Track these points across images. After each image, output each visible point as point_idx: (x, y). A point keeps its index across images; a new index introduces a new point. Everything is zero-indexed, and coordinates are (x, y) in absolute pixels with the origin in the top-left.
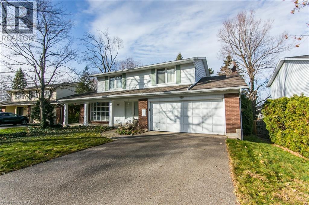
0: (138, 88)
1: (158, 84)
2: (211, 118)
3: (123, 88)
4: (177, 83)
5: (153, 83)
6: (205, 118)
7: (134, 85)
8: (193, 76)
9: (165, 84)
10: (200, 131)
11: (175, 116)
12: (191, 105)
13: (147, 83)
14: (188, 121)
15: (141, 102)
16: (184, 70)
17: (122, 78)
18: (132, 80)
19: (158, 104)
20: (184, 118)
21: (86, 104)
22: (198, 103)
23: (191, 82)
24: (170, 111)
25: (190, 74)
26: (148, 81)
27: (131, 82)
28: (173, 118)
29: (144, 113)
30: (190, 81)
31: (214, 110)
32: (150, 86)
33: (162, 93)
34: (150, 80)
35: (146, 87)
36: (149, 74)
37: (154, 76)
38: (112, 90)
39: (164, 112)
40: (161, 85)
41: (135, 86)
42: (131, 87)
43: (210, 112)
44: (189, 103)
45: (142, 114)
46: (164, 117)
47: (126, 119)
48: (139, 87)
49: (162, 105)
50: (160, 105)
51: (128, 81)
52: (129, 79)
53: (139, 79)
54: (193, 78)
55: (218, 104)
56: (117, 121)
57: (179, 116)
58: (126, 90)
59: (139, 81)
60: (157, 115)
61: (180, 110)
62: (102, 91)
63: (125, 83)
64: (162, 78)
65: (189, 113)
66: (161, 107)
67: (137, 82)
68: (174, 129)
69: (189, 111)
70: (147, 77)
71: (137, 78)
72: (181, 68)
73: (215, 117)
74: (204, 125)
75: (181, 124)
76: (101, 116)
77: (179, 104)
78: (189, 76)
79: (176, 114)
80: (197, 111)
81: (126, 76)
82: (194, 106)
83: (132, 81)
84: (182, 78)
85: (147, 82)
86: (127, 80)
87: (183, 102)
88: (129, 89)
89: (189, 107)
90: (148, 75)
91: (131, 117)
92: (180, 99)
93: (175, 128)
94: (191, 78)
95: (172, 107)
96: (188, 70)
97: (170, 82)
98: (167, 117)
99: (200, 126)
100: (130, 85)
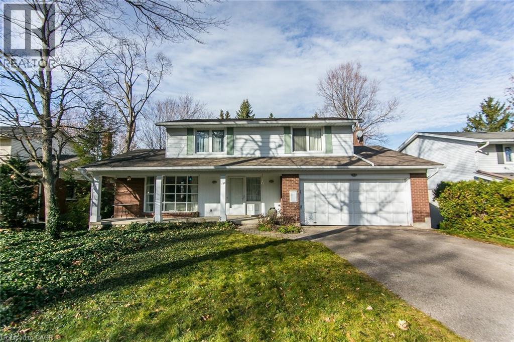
0: (260, 156)
1: (294, 152)
2: (391, 204)
3: (228, 153)
4: (327, 152)
5: (287, 149)
6: (382, 204)
7: (251, 150)
8: (349, 145)
9: (306, 152)
10: (378, 222)
11: (341, 202)
12: (364, 186)
13: (276, 149)
14: (359, 208)
15: (288, 179)
16: (336, 135)
17: (226, 136)
18: (246, 140)
19: (313, 184)
20: (353, 205)
21: (159, 179)
22: (373, 184)
23: (347, 153)
24: (333, 195)
25: (345, 142)
26: (277, 144)
27: (244, 145)
28: (337, 204)
29: (293, 196)
30: (346, 151)
31: (394, 193)
32: (281, 153)
33: (334, 167)
34: (281, 143)
35: (273, 154)
36: (279, 134)
37: (289, 138)
38: (201, 155)
39: (323, 195)
40: (299, 154)
41: (252, 152)
42: (245, 152)
43: (389, 196)
44: (362, 184)
45: (290, 199)
46: (322, 203)
47: (231, 207)
48: (261, 154)
49: (319, 185)
50: (316, 185)
51: (237, 141)
52: (240, 139)
53: (260, 140)
54: (350, 147)
55: (398, 186)
56: (211, 210)
57: (347, 201)
58: (233, 156)
59: (260, 144)
60: (311, 200)
61: (347, 193)
62: (179, 155)
63: (231, 144)
64: (302, 143)
65: (362, 198)
66: (317, 187)
67: (258, 145)
68: (340, 221)
69: (361, 194)
70: (275, 139)
71: (258, 138)
72: (332, 132)
73: (396, 203)
74: (382, 214)
75: (350, 213)
76: (175, 203)
77: (347, 185)
78: (343, 144)
79: (343, 199)
80: (372, 195)
81: (235, 133)
82: (368, 188)
83: (245, 143)
84: (334, 145)
85: (275, 147)
86: (236, 139)
87: (352, 182)
88: (240, 156)
89: (361, 189)
90: (277, 136)
91: (242, 204)
92: (351, 177)
93: (341, 219)
94: (347, 147)
95: (336, 188)
96: (342, 135)
97: (313, 150)
98: (329, 203)
99: (377, 215)
100: (242, 149)
